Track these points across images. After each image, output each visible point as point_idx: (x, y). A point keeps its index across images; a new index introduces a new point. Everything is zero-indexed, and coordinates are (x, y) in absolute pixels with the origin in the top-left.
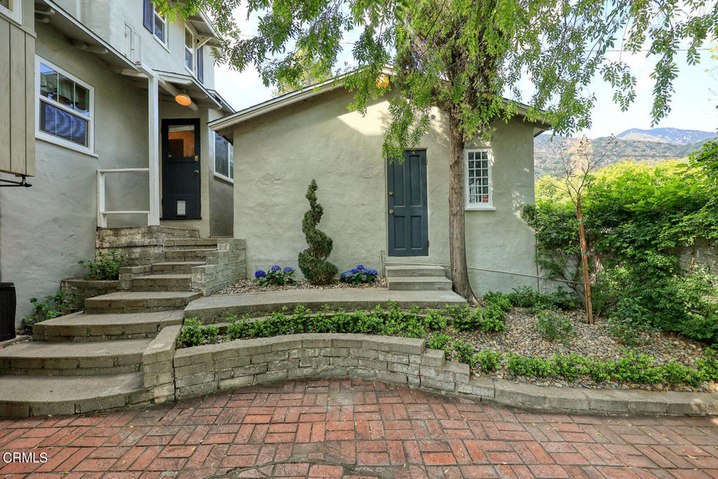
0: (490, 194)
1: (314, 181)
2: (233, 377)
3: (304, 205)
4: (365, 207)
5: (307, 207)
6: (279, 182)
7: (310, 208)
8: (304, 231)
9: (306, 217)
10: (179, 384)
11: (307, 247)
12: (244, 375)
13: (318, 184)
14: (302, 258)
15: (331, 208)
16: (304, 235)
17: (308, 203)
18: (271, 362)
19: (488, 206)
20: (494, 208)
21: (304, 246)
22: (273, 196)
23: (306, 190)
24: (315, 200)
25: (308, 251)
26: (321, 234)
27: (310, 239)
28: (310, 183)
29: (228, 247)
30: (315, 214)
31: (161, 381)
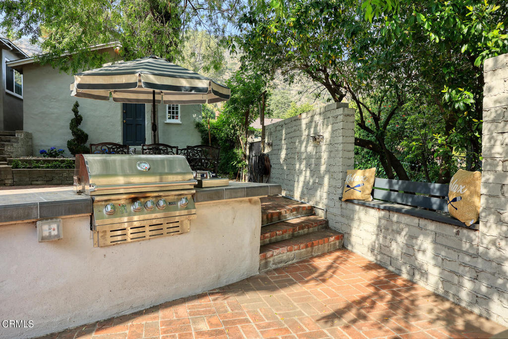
0: (179, 115)
1: (77, 102)
2: (37, 181)
3: (71, 114)
4: (109, 118)
5: (73, 116)
6: (55, 100)
7: (74, 117)
8: (70, 129)
9: (72, 121)
10: (15, 180)
11: (73, 138)
12: (42, 180)
13: (79, 103)
14: (69, 143)
15: (88, 117)
16: (71, 131)
17: (73, 113)
18: (54, 177)
19: (178, 121)
20: (181, 123)
21: (71, 137)
22: (50, 108)
23: (72, 107)
24: (78, 112)
25: (74, 140)
26: (81, 131)
27: (74, 133)
28: (75, 103)
29: (22, 136)
30: (77, 120)
31: (8, 178)
